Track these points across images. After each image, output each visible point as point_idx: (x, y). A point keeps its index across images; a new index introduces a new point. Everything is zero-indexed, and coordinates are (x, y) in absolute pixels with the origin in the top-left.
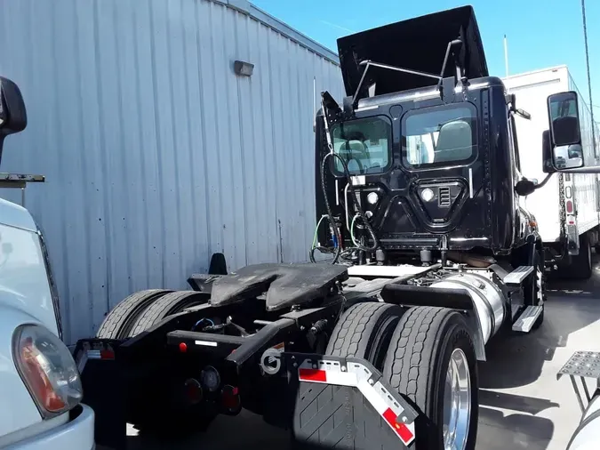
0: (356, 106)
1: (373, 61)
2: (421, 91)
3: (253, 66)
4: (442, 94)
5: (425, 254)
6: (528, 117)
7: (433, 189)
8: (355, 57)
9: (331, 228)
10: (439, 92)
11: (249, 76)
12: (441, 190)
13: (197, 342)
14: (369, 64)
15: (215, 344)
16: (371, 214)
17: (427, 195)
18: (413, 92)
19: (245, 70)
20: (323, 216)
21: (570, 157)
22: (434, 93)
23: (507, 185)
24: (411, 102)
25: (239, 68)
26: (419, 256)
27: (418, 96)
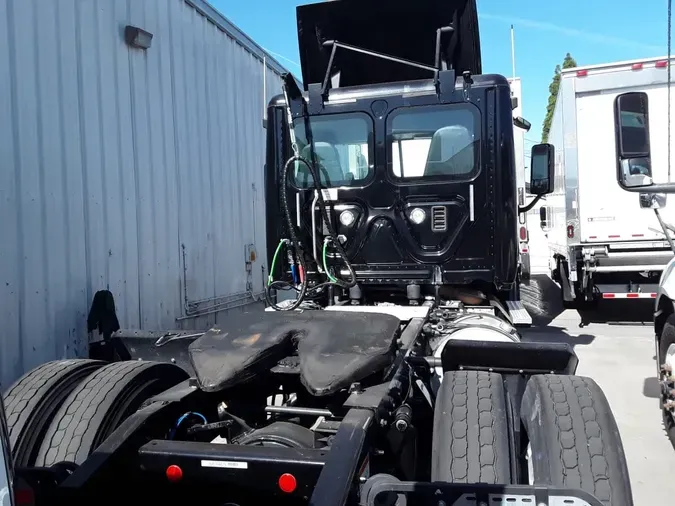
0: (325, 97)
1: (340, 42)
2: (412, 85)
3: (151, 36)
4: (438, 90)
5: (413, 289)
6: (527, 127)
7: (426, 209)
8: (318, 34)
9: (290, 257)
10: (434, 88)
11: (145, 48)
12: (435, 209)
13: (205, 463)
14: (335, 45)
15: (244, 465)
16: (345, 238)
17: (418, 216)
18: (402, 86)
19: (140, 40)
20: (282, 241)
21: (632, 173)
22: (429, 88)
23: (511, 206)
24: (399, 97)
25: (133, 36)
26: (406, 293)
27: (407, 91)
